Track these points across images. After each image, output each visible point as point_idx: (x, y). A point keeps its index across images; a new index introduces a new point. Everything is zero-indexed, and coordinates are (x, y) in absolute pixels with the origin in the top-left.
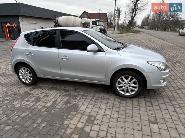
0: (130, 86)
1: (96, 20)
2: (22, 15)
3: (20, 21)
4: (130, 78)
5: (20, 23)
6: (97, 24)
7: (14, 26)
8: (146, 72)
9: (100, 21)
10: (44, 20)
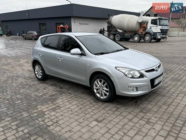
0: (103, 90)
1: (157, 18)
2: (74, 16)
3: (72, 22)
4: (102, 82)
5: (72, 25)
6: (158, 24)
7: (66, 27)
8: (113, 77)
9: (162, 19)
10: (97, 20)
